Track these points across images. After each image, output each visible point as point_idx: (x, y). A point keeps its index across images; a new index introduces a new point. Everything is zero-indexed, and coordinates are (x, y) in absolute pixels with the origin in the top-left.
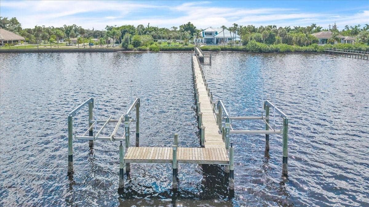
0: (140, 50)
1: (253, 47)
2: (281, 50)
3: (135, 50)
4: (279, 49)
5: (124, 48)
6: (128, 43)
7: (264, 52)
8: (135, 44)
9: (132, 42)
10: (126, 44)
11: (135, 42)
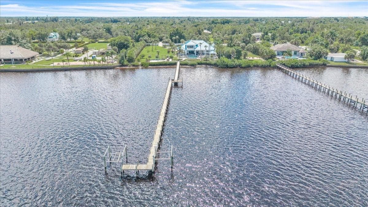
0: (134, 66)
1: (222, 63)
2: (243, 66)
3: (130, 66)
4: (241, 65)
5: (121, 64)
6: (124, 60)
7: (230, 68)
8: (130, 60)
9: (127, 58)
10: (122, 61)
11: (129, 58)
